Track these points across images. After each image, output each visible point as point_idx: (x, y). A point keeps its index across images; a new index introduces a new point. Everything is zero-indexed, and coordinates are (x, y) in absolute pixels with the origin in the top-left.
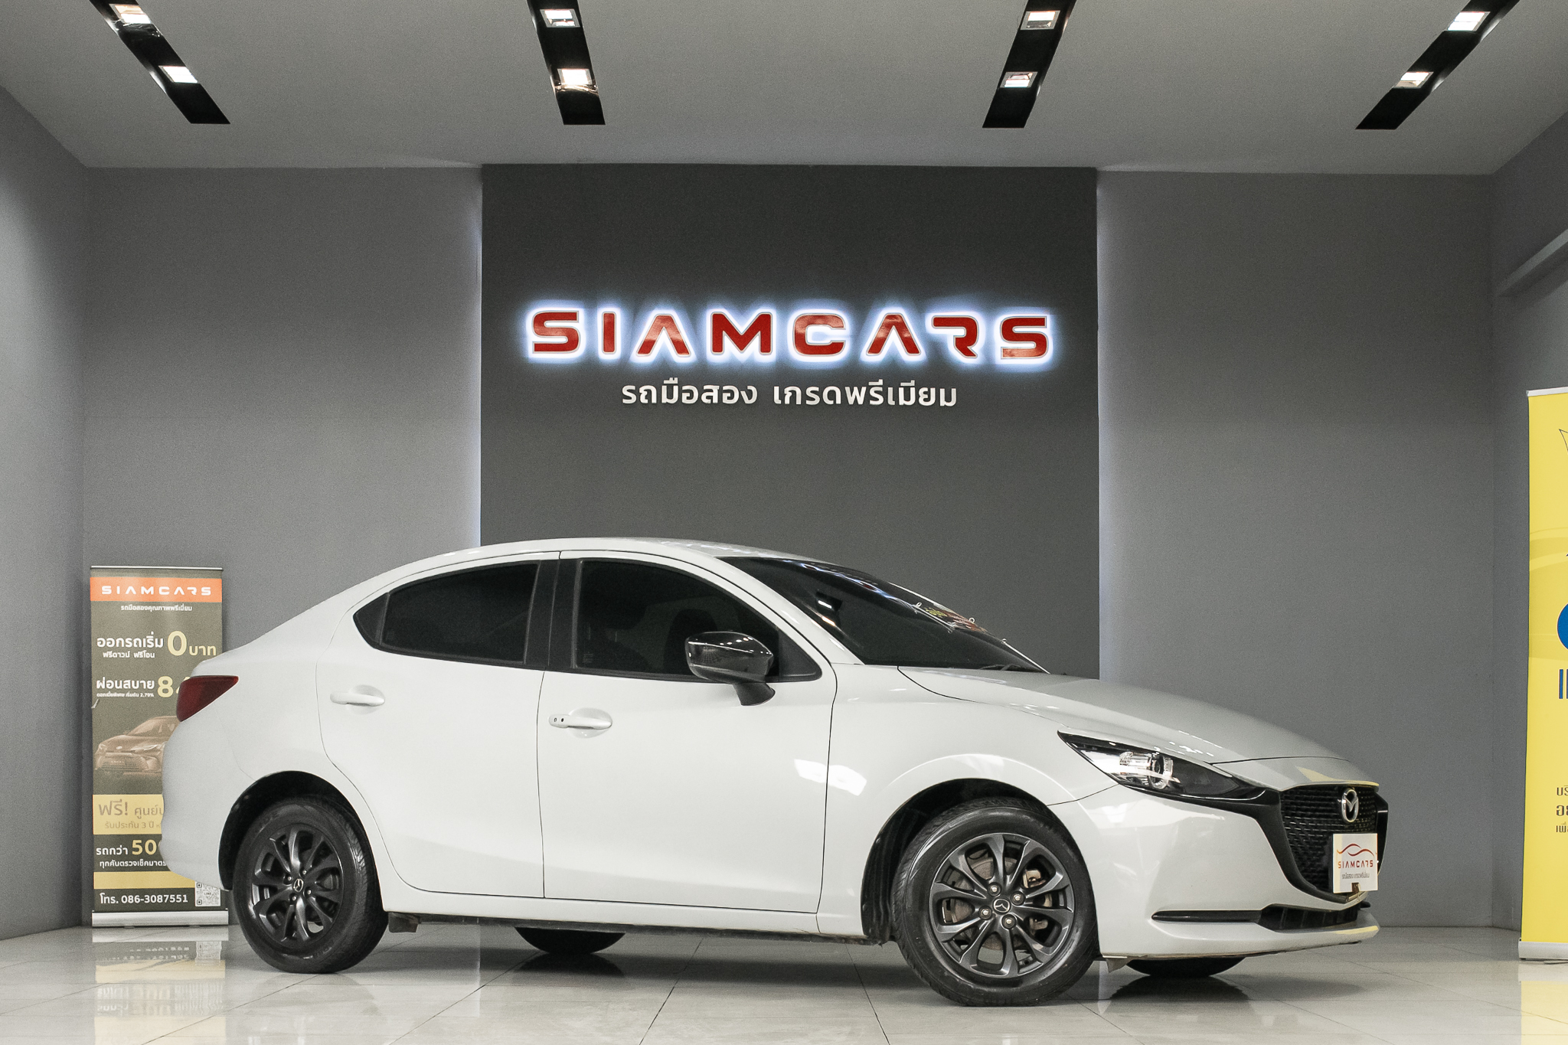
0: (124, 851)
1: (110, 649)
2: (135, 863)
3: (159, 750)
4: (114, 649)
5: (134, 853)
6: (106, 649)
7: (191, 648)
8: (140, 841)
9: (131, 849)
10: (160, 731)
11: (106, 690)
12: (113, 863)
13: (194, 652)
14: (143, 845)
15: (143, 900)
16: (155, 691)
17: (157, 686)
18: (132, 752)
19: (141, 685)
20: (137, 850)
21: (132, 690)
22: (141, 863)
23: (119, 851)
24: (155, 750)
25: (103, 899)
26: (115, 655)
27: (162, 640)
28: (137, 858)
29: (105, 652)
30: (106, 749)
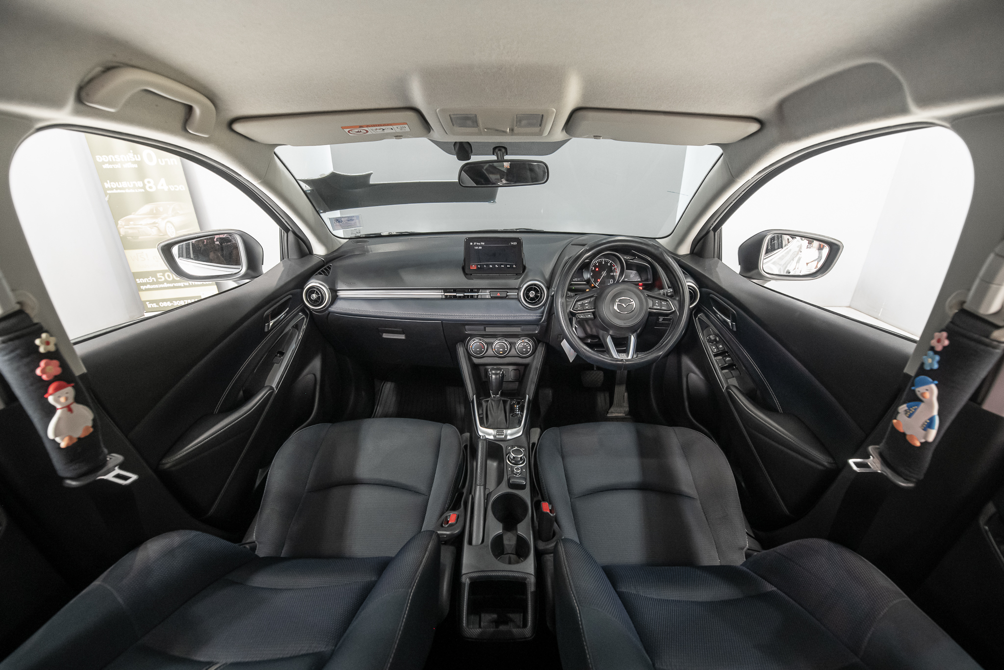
0: (153, 280)
1: (106, 163)
2: (162, 286)
3: (157, 223)
4: (110, 163)
5: (160, 280)
6: (104, 163)
7: (159, 160)
8: (161, 274)
9: (157, 278)
10: (155, 212)
11: (112, 189)
12: (148, 286)
13: (162, 162)
14: (164, 275)
15: (172, 304)
16: (144, 187)
17: (144, 185)
18: (140, 225)
19: (134, 184)
20: (161, 278)
21: (129, 188)
22: (166, 285)
23: (150, 280)
24: (154, 223)
25: (149, 306)
26: (110, 166)
27: (139, 156)
28: (162, 283)
29: (104, 164)
30: (123, 224)
